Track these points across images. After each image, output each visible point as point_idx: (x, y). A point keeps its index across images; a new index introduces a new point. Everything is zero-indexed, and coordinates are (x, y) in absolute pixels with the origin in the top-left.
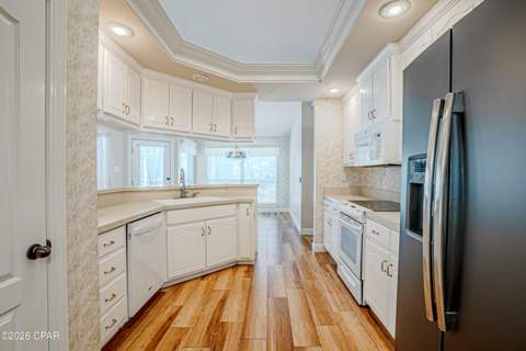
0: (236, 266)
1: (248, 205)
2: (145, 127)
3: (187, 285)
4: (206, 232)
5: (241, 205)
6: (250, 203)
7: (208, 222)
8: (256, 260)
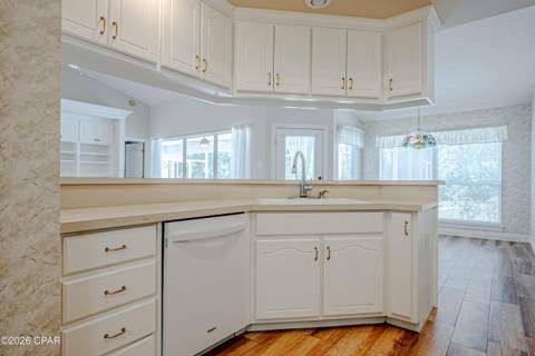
0: (383, 326)
1: (407, 217)
2: (239, 91)
3: (285, 338)
4: (322, 255)
5: (394, 215)
6: (413, 212)
7: (326, 239)
8: (429, 323)
